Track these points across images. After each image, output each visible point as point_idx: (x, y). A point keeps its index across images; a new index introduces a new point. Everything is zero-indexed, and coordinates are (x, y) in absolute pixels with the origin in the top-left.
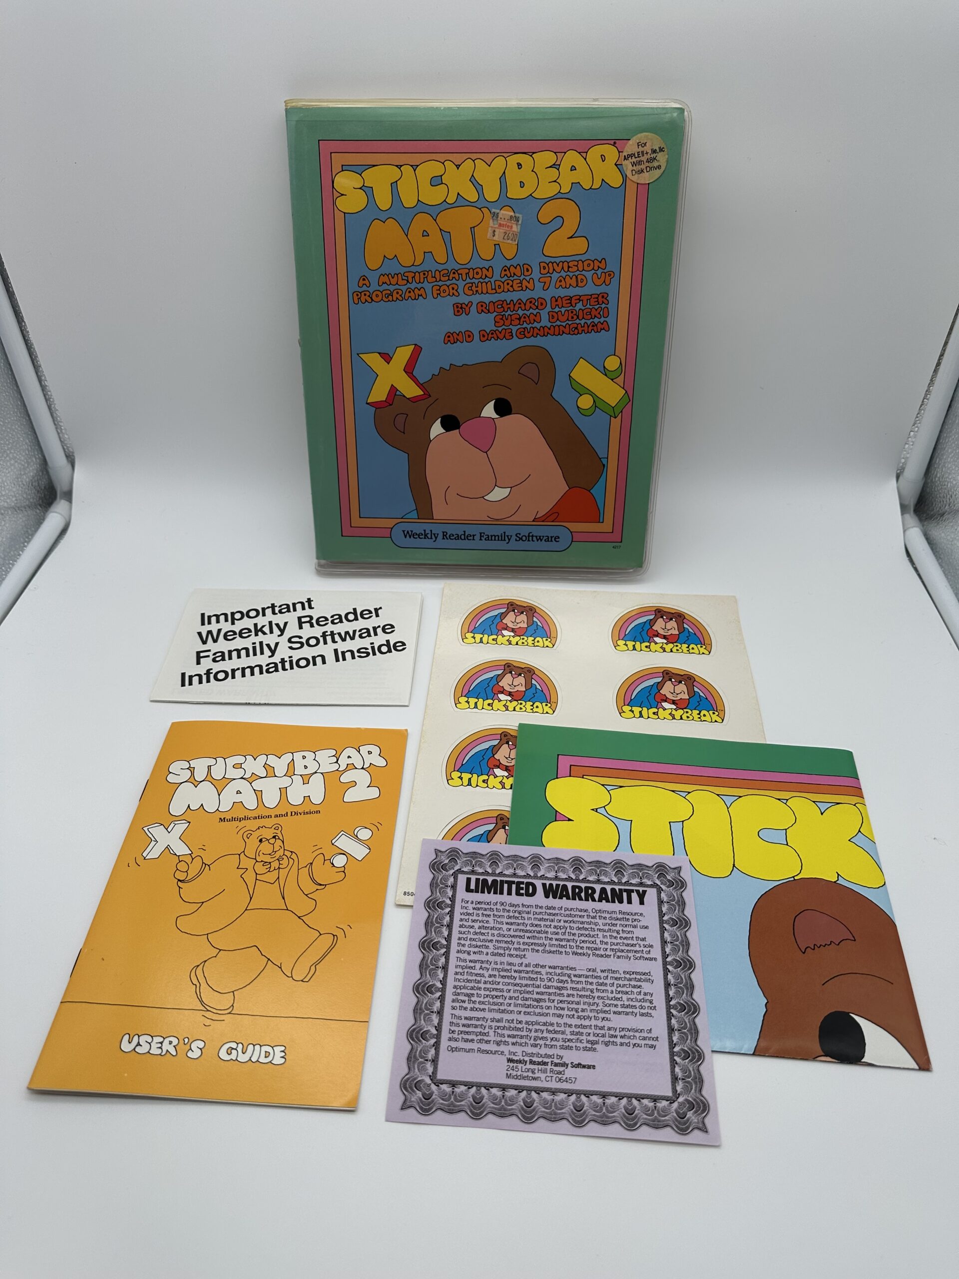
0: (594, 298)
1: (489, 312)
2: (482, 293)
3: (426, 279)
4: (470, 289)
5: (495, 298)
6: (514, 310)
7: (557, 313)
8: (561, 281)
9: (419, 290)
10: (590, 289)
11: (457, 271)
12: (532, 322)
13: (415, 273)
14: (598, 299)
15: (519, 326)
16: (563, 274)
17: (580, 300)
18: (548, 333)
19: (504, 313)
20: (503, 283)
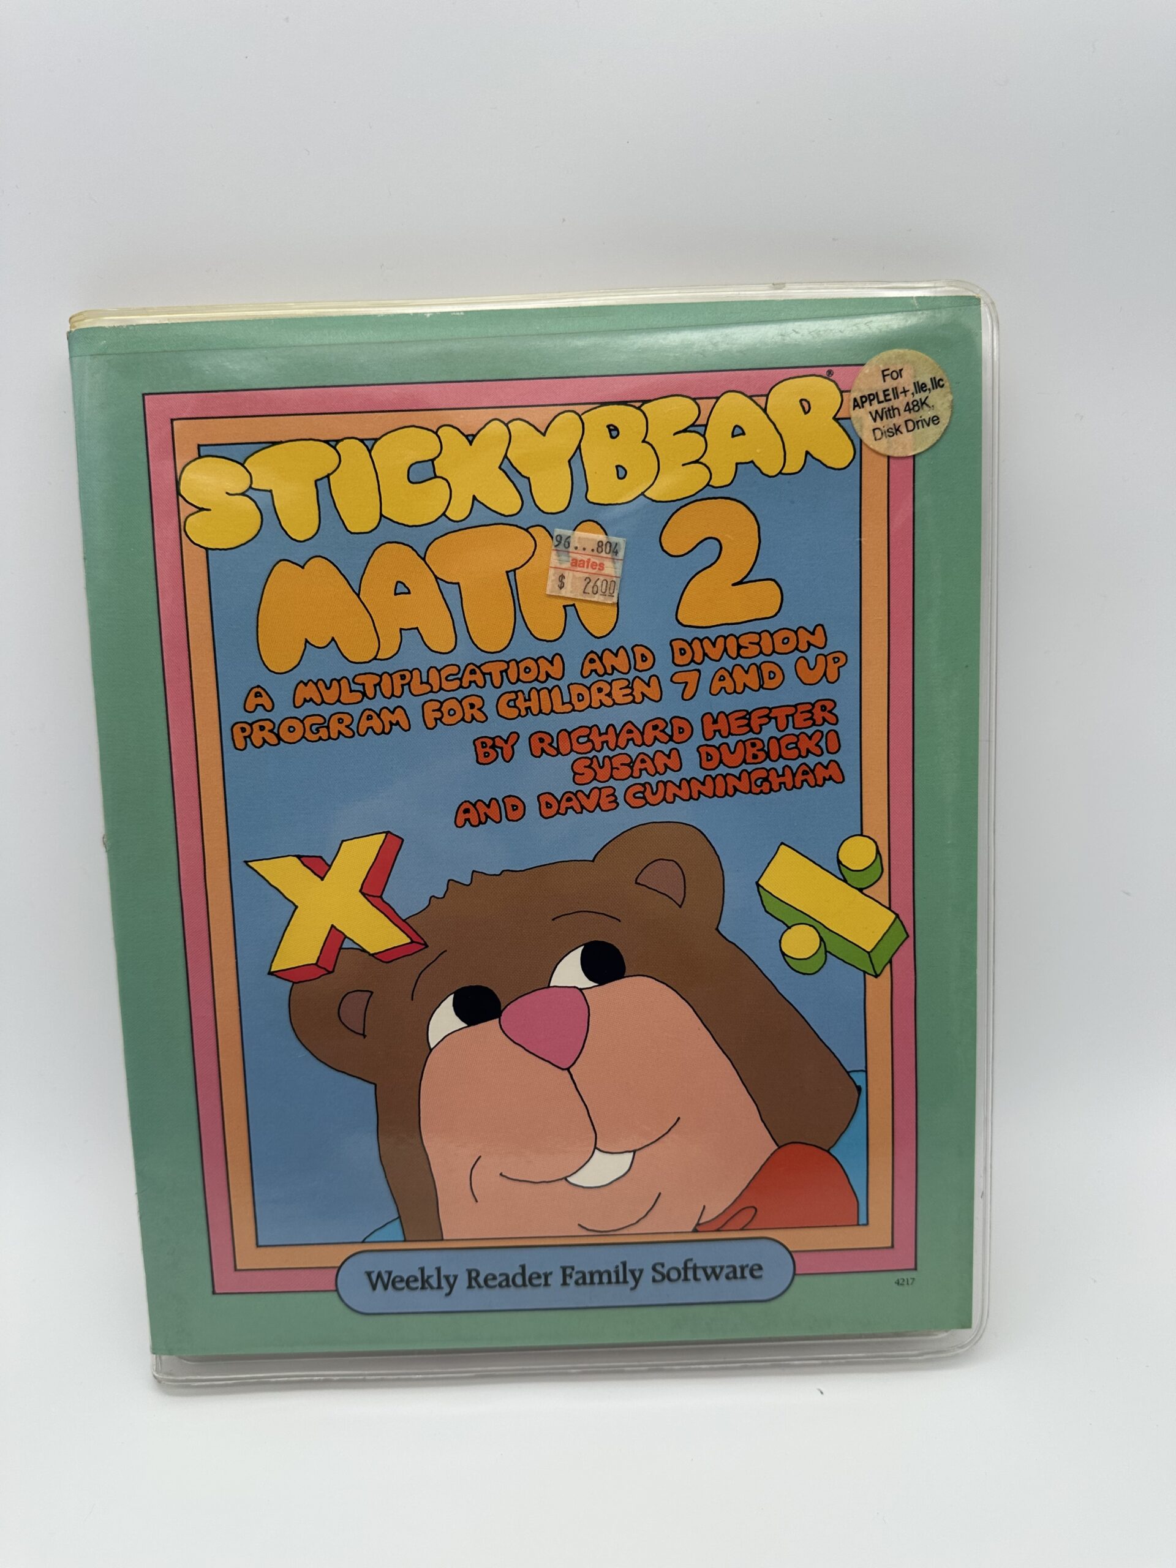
0: (802, 713)
1: (559, 752)
2: (540, 711)
3: (406, 688)
4: (512, 704)
5: (572, 721)
6: (617, 746)
7: (718, 748)
8: (722, 679)
9: (393, 712)
10: (791, 693)
11: (479, 667)
12: (661, 769)
13: (381, 676)
14: (813, 714)
15: (631, 781)
16: (727, 662)
17: (770, 719)
18: (700, 793)
19: (594, 753)
20: (589, 689)
